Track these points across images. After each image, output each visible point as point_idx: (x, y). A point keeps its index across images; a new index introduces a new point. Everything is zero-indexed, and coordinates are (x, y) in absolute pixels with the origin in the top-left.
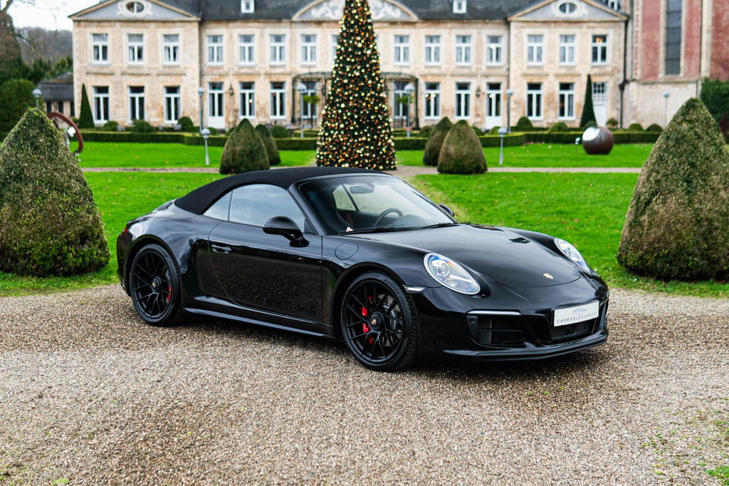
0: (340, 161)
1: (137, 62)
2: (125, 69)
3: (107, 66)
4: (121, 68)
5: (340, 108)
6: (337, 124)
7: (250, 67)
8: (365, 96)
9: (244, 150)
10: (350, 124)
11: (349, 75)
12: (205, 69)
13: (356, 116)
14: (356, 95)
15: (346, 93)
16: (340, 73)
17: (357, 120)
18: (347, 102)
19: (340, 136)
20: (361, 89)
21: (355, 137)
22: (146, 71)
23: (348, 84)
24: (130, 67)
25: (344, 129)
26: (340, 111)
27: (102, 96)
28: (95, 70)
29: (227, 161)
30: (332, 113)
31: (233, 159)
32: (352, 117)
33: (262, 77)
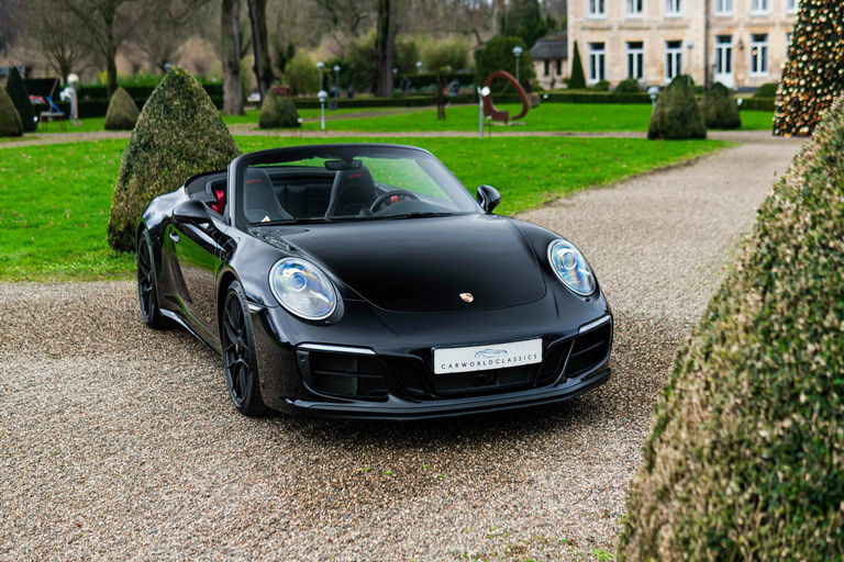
0: (798, 125)
1: (636, 15)
2: (623, 24)
3: (603, 20)
4: (618, 22)
5: (800, 61)
6: (796, 81)
7: (763, 17)
8: (833, 45)
9: (673, 112)
10: (812, 81)
11: (814, 21)
12: (712, 21)
13: (820, 71)
14: (821, 45)
15: (809, 43)
16: (804, 18)
17: (822, 75)
18: (810, 53)
19: (799, 95)
20: (828, 37)
21: (818, 96)
22: (646, 24)
23: (812, 31)
24: (629, 20)
25: (805, 86)
26: (801, 65)
27: (597, 53)
28: (591, 25)
29: (655, 124)
30: (792, 68)
31: (662, 123)
32: (815, 71)
33: (777, 28)
